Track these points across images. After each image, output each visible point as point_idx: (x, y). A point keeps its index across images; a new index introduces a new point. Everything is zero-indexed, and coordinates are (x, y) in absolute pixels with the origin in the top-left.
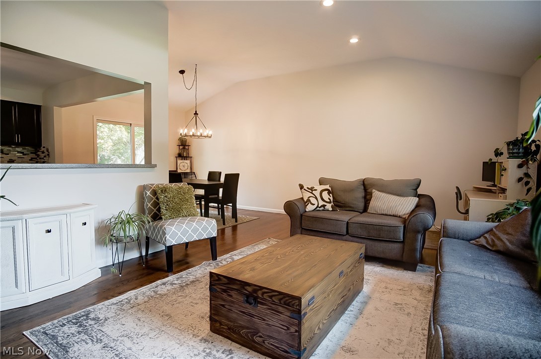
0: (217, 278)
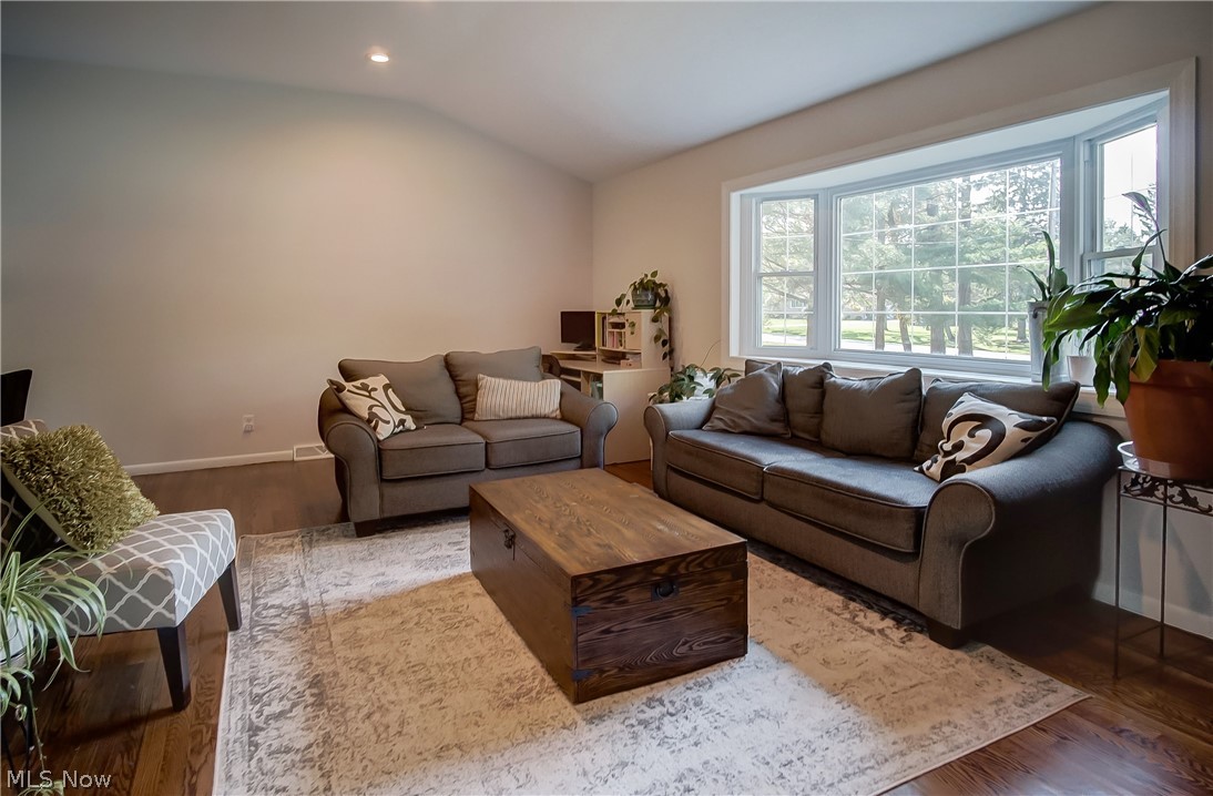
0: (591, 583)
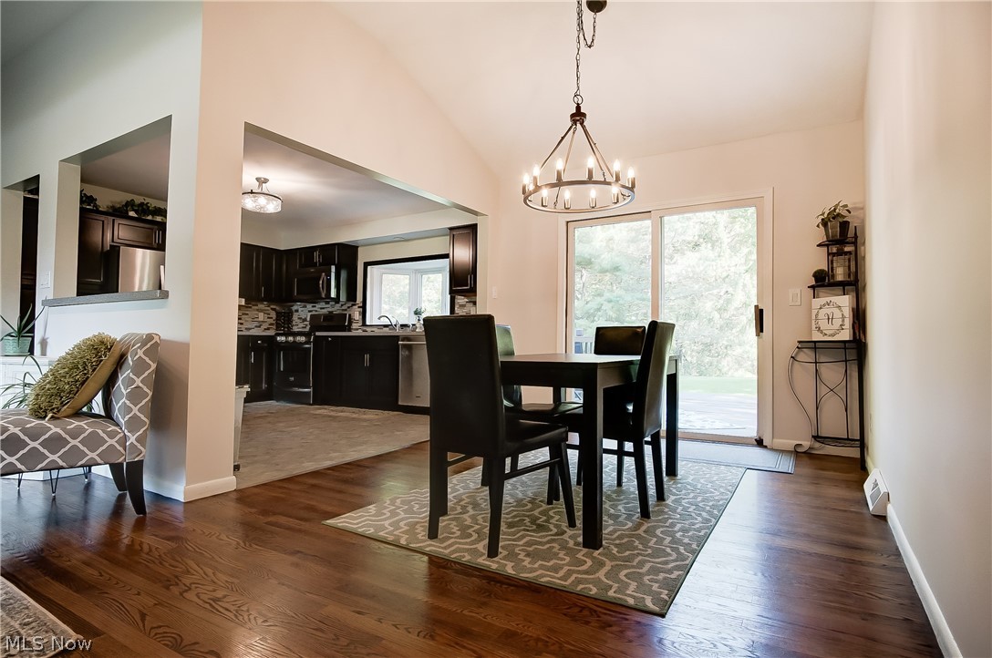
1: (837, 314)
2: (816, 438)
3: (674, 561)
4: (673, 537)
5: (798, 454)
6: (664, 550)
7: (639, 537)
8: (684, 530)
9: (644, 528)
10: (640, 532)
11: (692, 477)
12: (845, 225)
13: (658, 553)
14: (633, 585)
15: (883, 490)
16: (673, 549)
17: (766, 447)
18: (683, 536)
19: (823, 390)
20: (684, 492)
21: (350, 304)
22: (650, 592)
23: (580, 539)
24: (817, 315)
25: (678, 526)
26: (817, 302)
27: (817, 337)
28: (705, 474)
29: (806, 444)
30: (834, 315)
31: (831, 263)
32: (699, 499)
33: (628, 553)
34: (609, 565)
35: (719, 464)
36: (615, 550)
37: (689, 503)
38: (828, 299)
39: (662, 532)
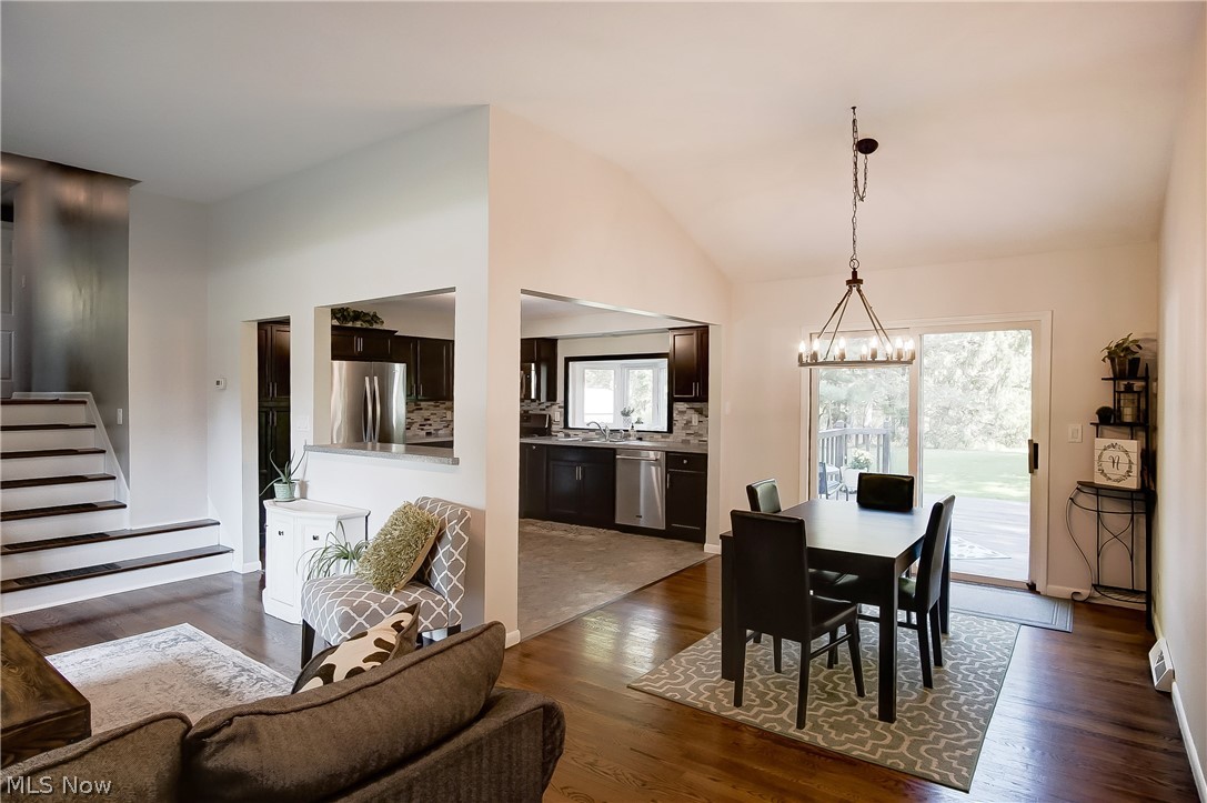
1: (1124, 459)
2: (1096, 586)
3: (965, 737)
4: (960, 711)
5: (1075, 604)
6: (954, 725)
7: (926, 709)
8: (967, 703)
9: (929, 699)
10: (927, 704)
11: (964, 636)
12: (1135, 362)
13: (949, 729)
14: (935, 762)
15: (1169, 667)
16: (963, 724)
17: (1039, 593)
18: (969, 710)
19: (1106, 536)
20: (959, 655)
21: (549, 404)
22: (952, 769)
23: (875, 711)
24: (1100, 457)
25: (962, 698)
26: (1101, 443)
27: (1100, 480)
28: (978, 632)
29: (1085, 592)
30: (1118, 459)
31: (1117, 401)
32: (977, 665)
33: (921, 727)
34: (907, 741)
35: (989, 617)
36: (909, 724)
37: (967, 670)
38: (1114, 441)
39: (948, 705)
